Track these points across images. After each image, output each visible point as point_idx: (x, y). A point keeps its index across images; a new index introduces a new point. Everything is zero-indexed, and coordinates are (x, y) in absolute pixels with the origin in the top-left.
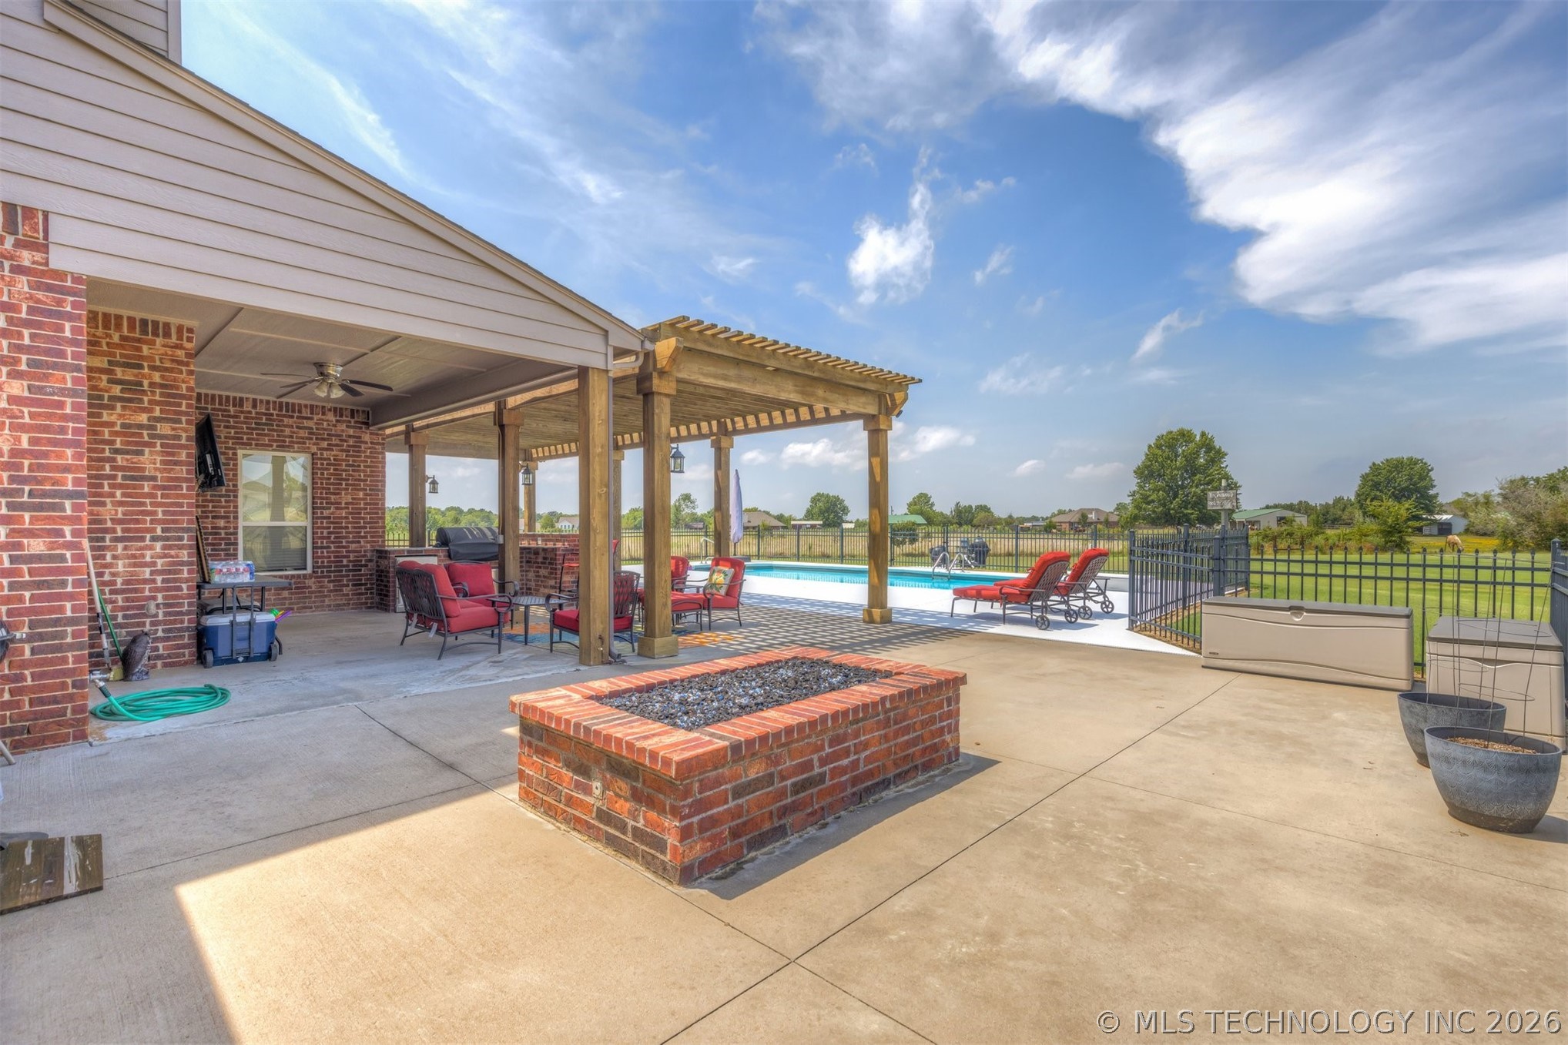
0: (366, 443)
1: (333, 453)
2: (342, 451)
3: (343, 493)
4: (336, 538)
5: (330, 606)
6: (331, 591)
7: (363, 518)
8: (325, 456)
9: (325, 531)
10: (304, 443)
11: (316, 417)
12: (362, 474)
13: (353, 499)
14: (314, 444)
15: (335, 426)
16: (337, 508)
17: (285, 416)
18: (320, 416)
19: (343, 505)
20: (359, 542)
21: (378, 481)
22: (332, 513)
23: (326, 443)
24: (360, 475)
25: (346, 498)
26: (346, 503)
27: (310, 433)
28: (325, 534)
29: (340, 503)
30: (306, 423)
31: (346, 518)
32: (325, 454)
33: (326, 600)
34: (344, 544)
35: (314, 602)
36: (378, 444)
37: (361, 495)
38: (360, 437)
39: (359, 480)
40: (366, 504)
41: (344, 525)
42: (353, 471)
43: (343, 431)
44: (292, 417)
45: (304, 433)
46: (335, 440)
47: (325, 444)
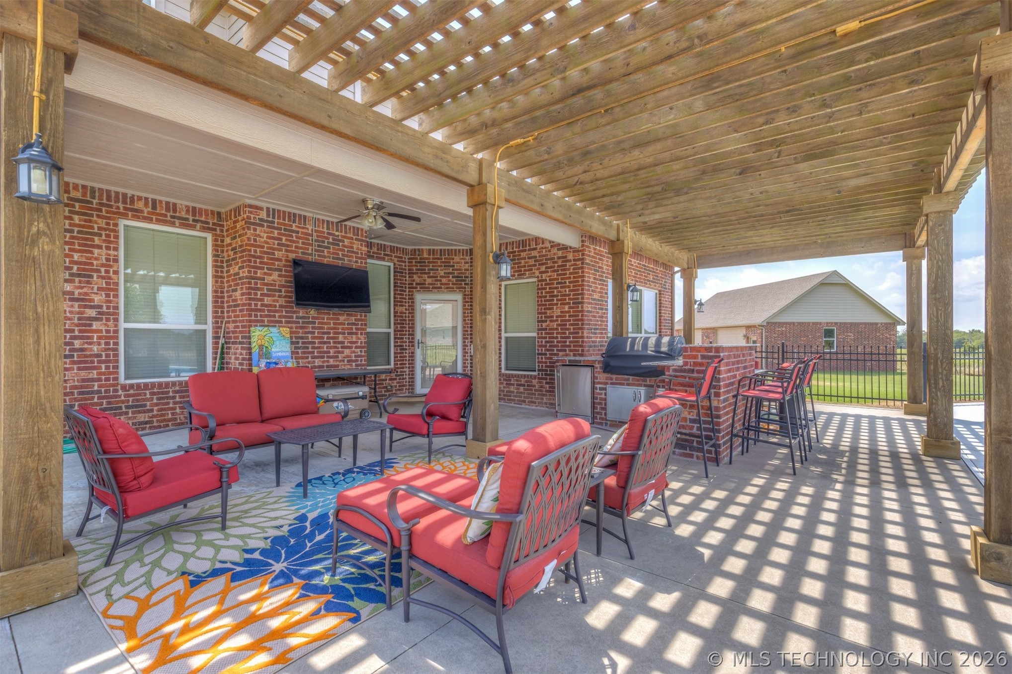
0: (570, 261)
1: (548, 274)
2: (554, 271)
3: (555, 307)
4: (550, 346)
5: (546, 403)
6: (547, 391)
7: (568, 329)
8: (544, 278)
9: (544, 340)
10: (532, 270)
11: (539, 247)
12: (567, 290)
13: (562, 312)
14: (537, 269)
15: (550, 251)
16: (551, 321)
17: (522, 251)
18: (541, 246)
19: (555, 318)
20: (565, 351)
21: (578, 294)
22: (548, 326)
23: (544, 266)
24: (565, 291)
25: (557, 312)
26: (557, 317)
27: (536, 261)
28: (544, 343)
29: (552, 317)
30: (534, 253)
31: (557, 329)
32: (544, 275)
33: (545, 398)
34: (555, 352)
35: (537, 399)
36: (578, 260)
37: (566, 308)
38: (566, 257)
39: (565, 295)
40: (570, 316)
41: (555, 335)
42: (562, 287)
43: (555, 254)
44: (525, 251)
45: (532, 262)
46: (550, 264)
47: (543, 268)
